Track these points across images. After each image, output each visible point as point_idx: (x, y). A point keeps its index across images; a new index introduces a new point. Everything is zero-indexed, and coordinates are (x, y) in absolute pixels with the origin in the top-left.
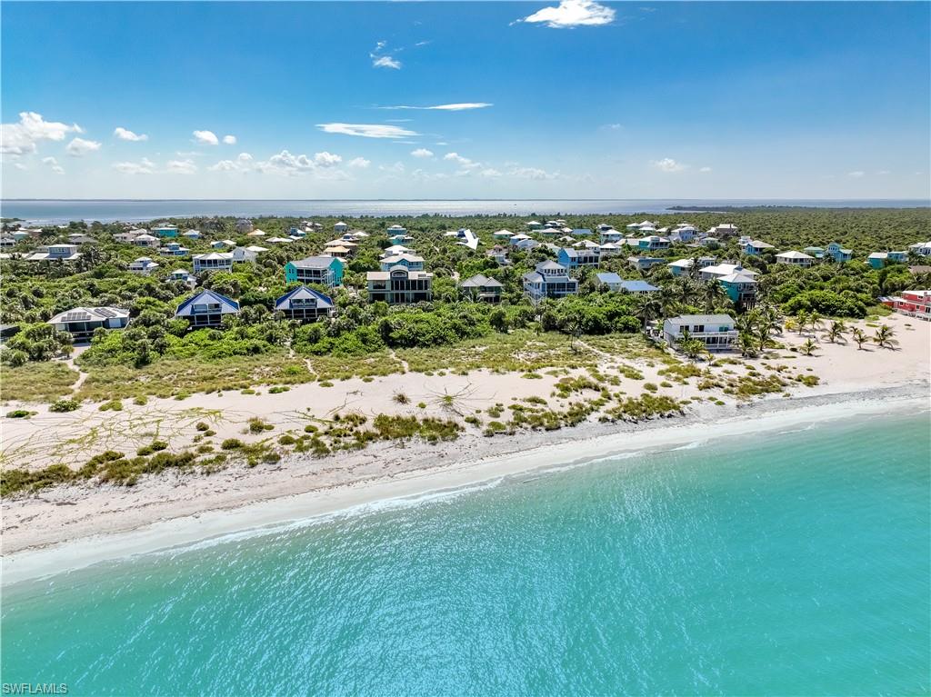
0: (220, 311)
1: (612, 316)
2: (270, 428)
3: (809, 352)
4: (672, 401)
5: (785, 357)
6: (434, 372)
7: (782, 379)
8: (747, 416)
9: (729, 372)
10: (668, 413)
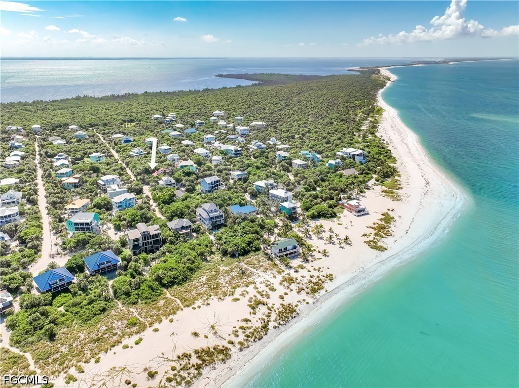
0: (65, 282)
2: (156, 373)
3: (325, 254)
4: (292, 306)
5: (318, 259)
6: (195, 306)
7: (321, 278)
8: (317, 308)
9: (303, 277)
10: (293, 315)
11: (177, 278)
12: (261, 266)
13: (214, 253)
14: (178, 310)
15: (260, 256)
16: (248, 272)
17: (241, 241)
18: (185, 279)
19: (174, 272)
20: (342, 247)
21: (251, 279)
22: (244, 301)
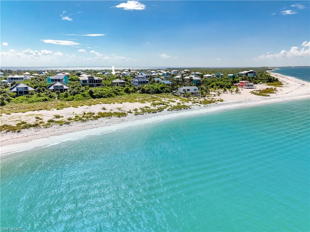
0: (28, 90)
1: (162, 88)
2: (62, 117)
3: (219, 95)
4: (186, 106)
6: (111, 103)
7: (214, 101)
8: (207, 108)
9: (199, 100)
11: (104, 94)
14: (98, 104)
15: (169, 94)
16: (158, 98)
18: (110, 96)
20: (233, 94)
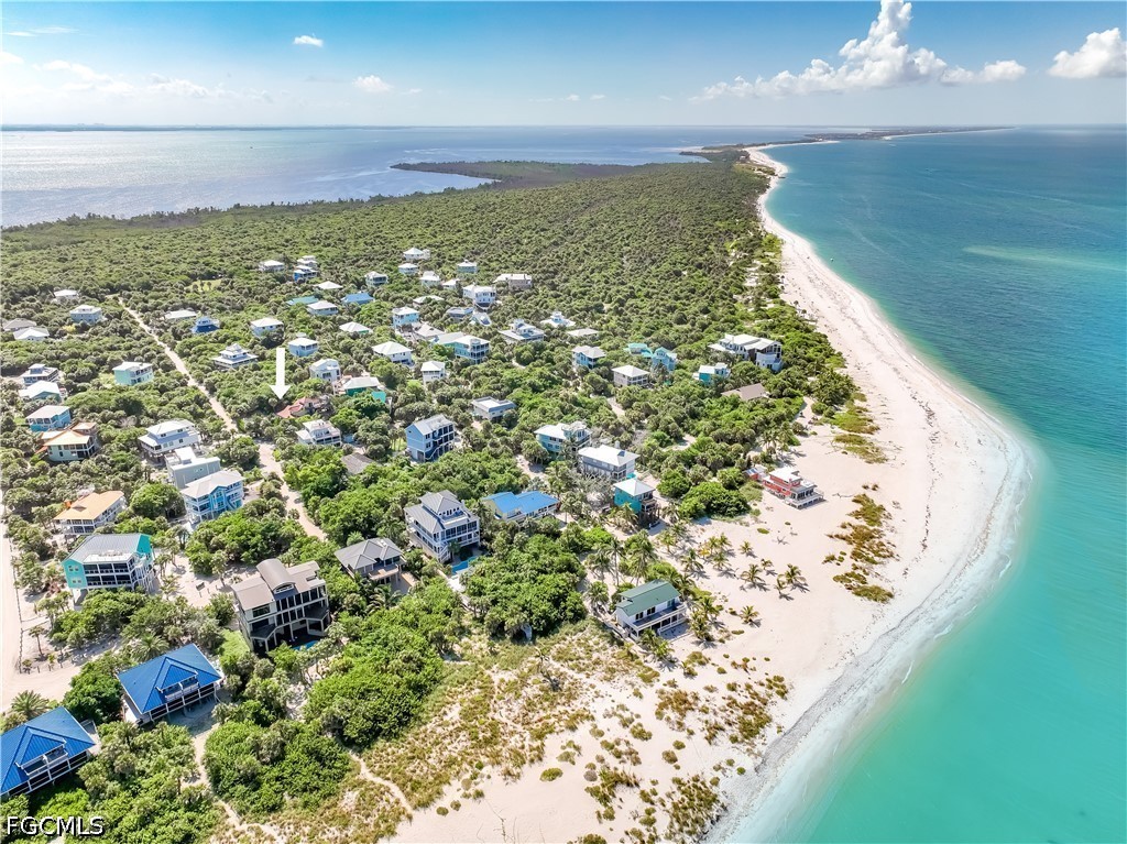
3: (750, 618)
4: (703, 783)
5: (735, 633)
6: (445, 802)
7: (757, 688)
8: (769, 784)
9: (710, 689)
10: (714, 813)
11: (385, 719)
12: (596, 663)
13: (470, 633)
14: (398, 820)
15: (588, 633)
16: (566, 683)
17: (534, 595)
18: (406, 718)
19: (374, 702)
20: (785, 596)
21: (577, 705)
22: (575, 775)
